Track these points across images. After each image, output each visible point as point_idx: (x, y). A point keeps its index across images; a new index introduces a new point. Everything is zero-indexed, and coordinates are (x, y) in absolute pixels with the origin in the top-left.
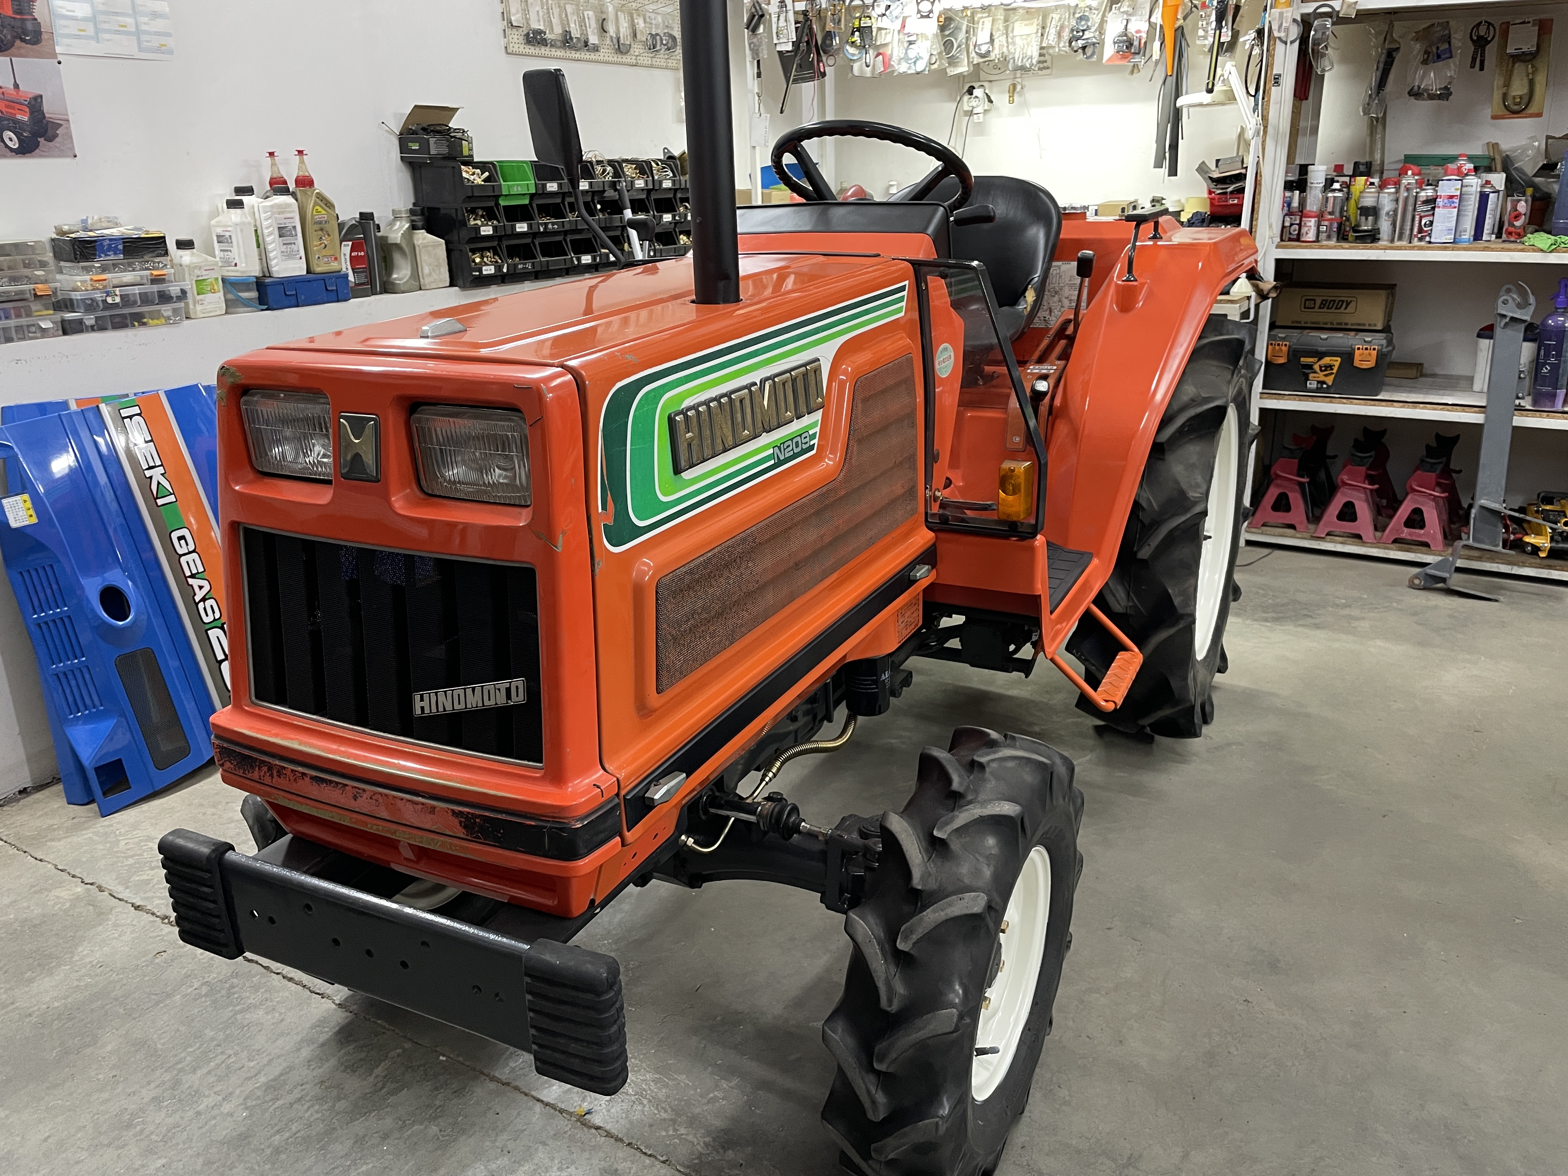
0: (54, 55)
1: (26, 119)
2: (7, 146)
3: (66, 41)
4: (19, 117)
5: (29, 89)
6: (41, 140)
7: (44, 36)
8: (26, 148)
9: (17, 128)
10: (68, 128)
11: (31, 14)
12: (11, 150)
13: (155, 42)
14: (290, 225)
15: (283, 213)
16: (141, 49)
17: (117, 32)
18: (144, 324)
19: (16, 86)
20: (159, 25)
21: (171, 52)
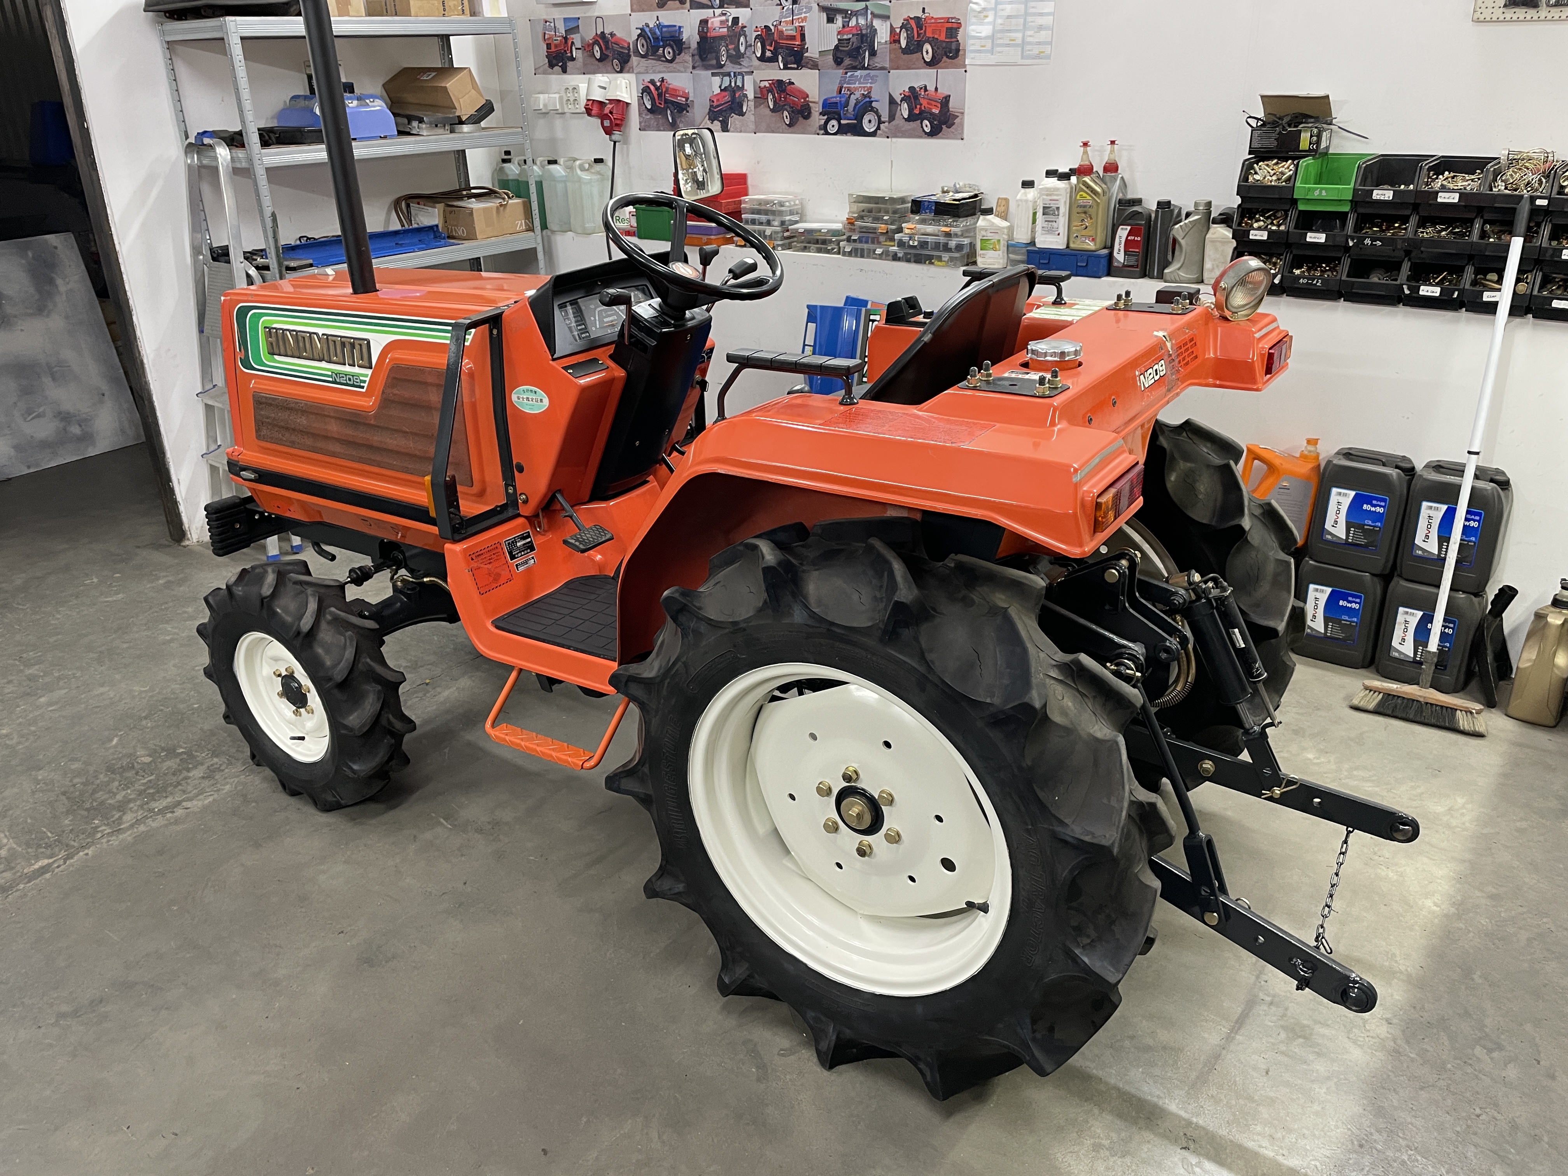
0: (965, 66)
1: (937, 112)
2: (924, 130)
3: (972, 55)
4: (934, 111)
5: (943, 91)
6: (944, 127)
7: (961, 53)
8: (934, 133)
9: (931, 118)
10: (962, 119)
11: (956, 37)
12: (926, 133)
13: (1036, 51)
14: (1054, 206)
15: (1050, 195)
16: (1023, 58)
17: (1008, 45)
18: (933, 263)
19: (936, 89)
20: (1043, 35)
21: (1048, 57)
